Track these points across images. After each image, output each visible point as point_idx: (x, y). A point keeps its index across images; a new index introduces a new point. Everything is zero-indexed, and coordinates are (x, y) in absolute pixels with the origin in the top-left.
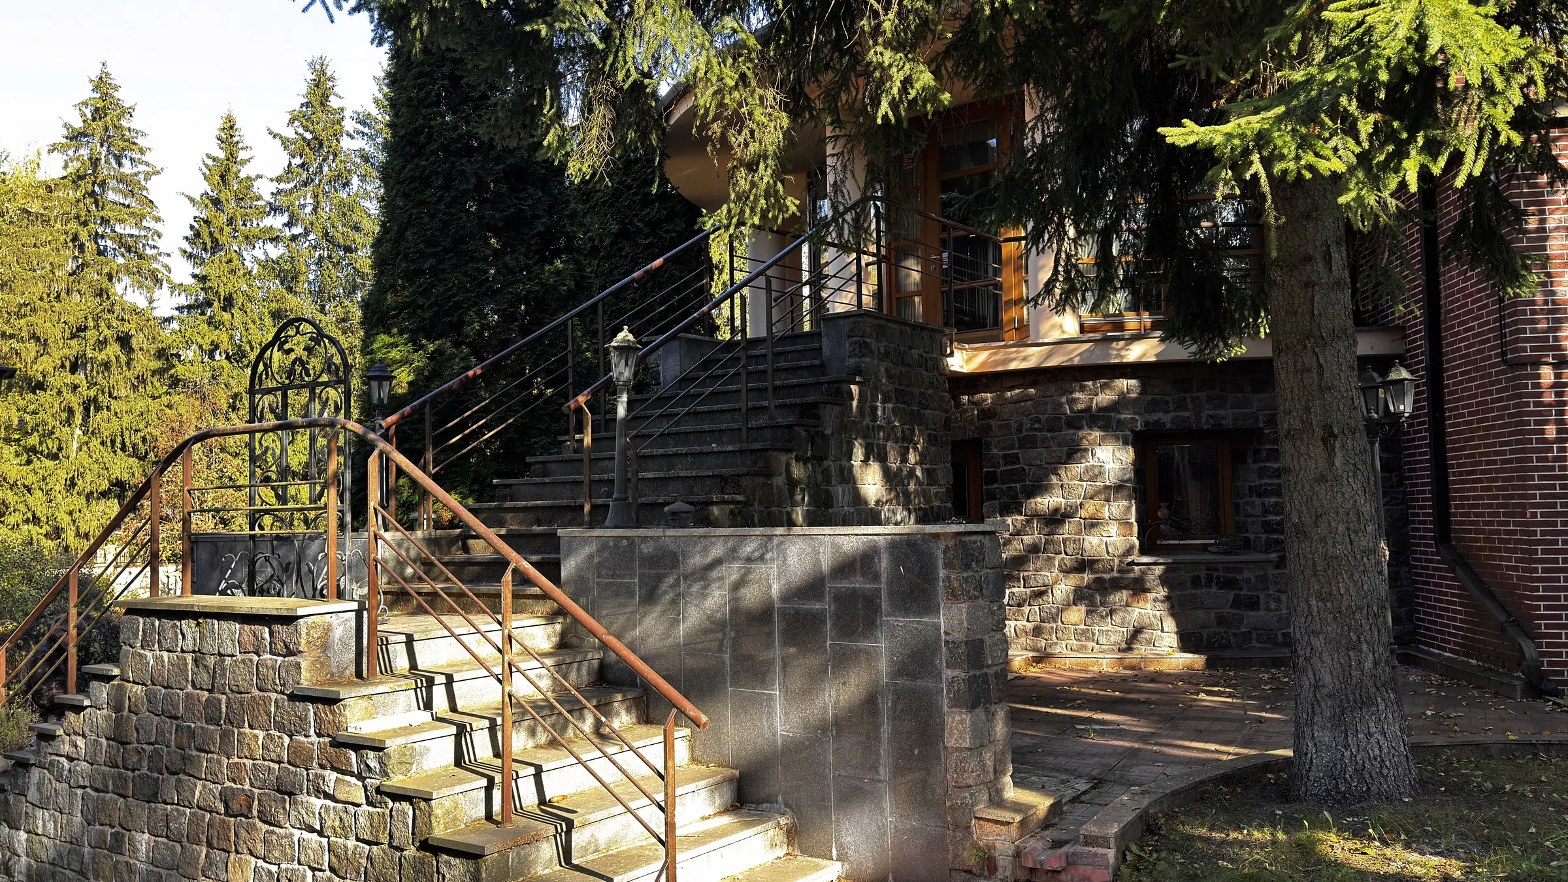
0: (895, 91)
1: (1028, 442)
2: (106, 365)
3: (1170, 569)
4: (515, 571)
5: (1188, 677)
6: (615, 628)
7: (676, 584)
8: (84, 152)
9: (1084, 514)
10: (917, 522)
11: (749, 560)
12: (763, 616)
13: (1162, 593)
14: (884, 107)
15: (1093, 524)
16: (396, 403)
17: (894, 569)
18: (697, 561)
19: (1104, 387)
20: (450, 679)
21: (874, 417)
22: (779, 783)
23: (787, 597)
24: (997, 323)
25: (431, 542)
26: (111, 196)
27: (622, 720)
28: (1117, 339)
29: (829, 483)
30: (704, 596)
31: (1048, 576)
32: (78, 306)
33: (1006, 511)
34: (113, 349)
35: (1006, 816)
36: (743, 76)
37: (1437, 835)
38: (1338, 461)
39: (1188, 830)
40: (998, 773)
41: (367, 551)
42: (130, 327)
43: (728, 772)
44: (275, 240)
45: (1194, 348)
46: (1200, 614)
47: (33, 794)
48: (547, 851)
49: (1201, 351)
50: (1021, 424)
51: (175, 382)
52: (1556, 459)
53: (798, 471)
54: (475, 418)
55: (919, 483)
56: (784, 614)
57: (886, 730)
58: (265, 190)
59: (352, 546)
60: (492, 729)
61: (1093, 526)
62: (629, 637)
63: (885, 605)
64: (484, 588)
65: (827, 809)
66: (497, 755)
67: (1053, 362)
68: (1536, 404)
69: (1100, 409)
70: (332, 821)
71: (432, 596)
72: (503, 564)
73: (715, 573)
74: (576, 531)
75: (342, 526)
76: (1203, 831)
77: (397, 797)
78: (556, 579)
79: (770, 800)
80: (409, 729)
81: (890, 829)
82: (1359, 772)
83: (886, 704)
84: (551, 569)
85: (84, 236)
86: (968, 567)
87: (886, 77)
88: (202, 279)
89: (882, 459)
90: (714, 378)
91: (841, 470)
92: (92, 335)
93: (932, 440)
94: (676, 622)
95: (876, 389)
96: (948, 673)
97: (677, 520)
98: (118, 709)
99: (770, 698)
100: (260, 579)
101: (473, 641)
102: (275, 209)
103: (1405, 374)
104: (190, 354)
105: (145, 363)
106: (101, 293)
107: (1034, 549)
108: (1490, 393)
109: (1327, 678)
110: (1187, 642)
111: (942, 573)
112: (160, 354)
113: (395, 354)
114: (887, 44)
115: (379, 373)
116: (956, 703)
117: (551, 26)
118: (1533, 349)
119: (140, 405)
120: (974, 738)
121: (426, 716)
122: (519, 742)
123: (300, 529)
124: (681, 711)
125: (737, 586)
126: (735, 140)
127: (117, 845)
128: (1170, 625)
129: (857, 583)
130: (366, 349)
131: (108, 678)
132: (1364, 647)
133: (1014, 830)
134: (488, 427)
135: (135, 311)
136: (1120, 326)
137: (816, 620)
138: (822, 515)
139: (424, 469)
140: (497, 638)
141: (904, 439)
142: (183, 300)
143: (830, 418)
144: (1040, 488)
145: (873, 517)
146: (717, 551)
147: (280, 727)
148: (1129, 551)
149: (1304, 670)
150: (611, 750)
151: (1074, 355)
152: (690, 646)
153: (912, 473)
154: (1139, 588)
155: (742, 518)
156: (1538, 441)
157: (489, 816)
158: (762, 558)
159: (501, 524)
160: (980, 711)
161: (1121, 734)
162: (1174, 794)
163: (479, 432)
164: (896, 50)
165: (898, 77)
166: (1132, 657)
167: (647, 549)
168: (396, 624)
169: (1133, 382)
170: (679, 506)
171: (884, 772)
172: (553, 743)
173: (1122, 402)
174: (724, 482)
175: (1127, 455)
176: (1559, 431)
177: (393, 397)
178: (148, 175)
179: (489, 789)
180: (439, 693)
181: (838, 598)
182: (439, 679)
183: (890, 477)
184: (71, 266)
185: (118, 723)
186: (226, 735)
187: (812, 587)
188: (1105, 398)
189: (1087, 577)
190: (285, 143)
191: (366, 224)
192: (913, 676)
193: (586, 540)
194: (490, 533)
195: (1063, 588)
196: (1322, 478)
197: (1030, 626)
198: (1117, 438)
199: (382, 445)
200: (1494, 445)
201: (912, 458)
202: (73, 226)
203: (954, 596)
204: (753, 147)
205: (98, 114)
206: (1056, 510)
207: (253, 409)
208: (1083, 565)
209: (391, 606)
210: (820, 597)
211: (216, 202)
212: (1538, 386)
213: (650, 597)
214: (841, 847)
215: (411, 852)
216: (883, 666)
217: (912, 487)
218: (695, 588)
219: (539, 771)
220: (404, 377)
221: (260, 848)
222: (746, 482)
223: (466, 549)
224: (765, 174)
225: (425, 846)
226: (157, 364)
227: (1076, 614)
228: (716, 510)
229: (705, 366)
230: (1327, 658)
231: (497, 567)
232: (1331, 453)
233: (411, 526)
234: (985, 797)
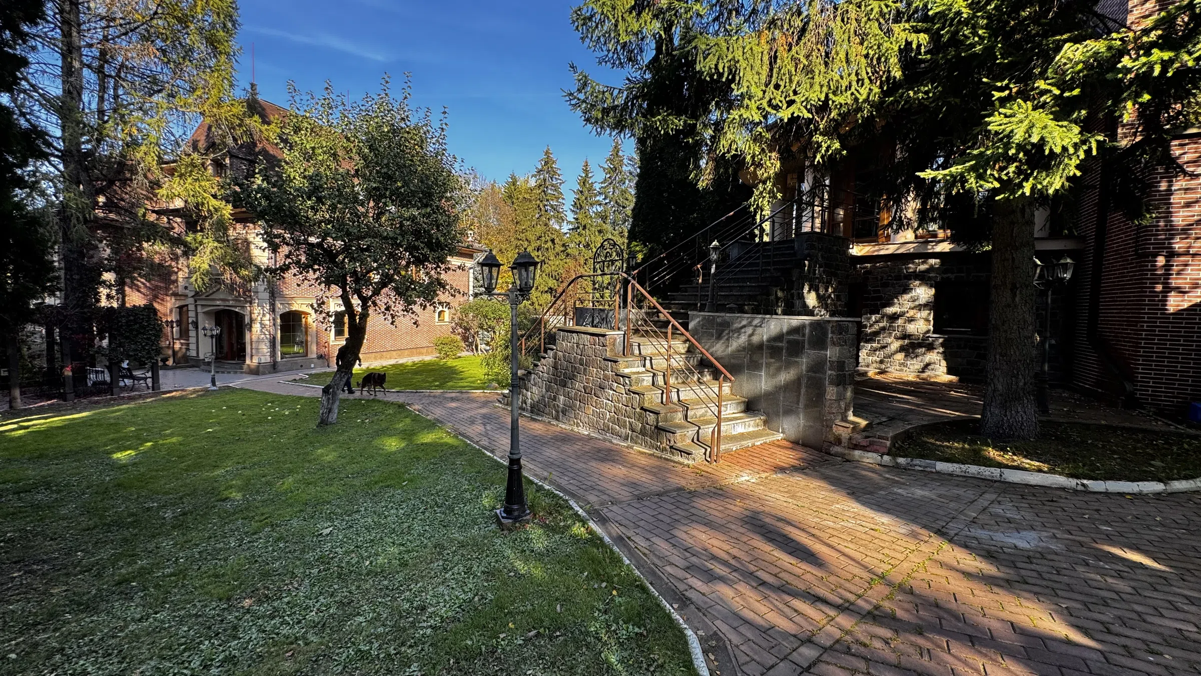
0: (823, 151)
1: (885, 285)
2: (547, 249)
3: (945, 340)
4: (673, 325)
5: (950, 386)
6: (707, 347)
7: (729, 334)
8: (542, 177)
9: (908, 315)
10: (830, 316)
11: (756, 326)
12: (760, 347)
13: (941, 350)
14: (818, 157)
15: (911, 320)
16: (638, 265)
17: (811, 332)
18: (737, 325)
19: (923, 263)
20: (651, 359)
21: (815, 274)
22: (763, 405)
23: (769, 340)
24: (877, 235)
25: (647, 313)
26: (549, 191)
27: (707, 378)
28: (932, 242)
29: (793, 298)
30: (738, 338)
31: (889, 340)
32: (540, 229)
33: (872, 313)
34: (550, 244)
35: (847, 425)
36: (763, 150)
37: (1041, 454)
38: (1017, 299)
39: (925, 439)
40: (847, 410)
41: (627, 315)
42: (554, 236)
43: (744, 399)
44: (600, 205)
45: (965, 247)
46: (959, 360)
47: (532, 382)
48: (680, 415)
49: (968, 248)
50: (882, 277)
51: (568, 255)
52: (1159, 301)
53: (780, 294)
54: (663, 271)
55: (832, 300)
56: (768, 347)
57: (803, 391)
58: (597, 187)
59: (622, 315)
60: (664, 376)
61: (912, 320)
62: (711, 350)
63: (806, 346)
64: (663, 330)
65: (779, 416)
66: (665, 384)
67: (899, 252)
68: (1152, 275)
69: (920, 272)
70: (615, 398)
71: (647, 332)
72: (668, 322)
73: (743, 330)
74: (695, 313)
75: (620, 307)
76: (932, 441)
77: (634, 393)
78: (687, 329)
79: (759, 410)
80: (638, 373)
81: (802, 425)
82: (1010, 427)
83: (804, 381)
84: (685, 326)
85: (541, 206)
86: (841, 334)
87: (819, 146)
88: (577, 219)
89: (817, 291)
90: (750, 257)
91: (799, 294)
92: (543, 239)
93: (840, 283)
94: (728, 346)
95: (816, 262)
96: (830, 372)
97: (731, 311)
98: (555, 359)
99: (761, 375)
100: (595, 322)
101: (658, 347)
102: (600, 194)
103: (1069, 261)
104: (572, 245)
105: (559, 248)
106: (546, 225)
107: (883, 329)
108: (1127, 268)
109: (1000, 387)
110: (950, 372)
111: (830, 335)
112: (564, 245)
113: (638, 248)
114: (821, 134)
115: (632, 255)
116: (831, 383)
117: (693, 139)
118: (1154, 248)
119: (557, 263)
120: (837, 396)
121: (644, 369)
122: (672, 381)
123: (607, 307)
124: (725, 376)
125: (750, 336)
126: (759, 173)
127: (555, 399)
128: (944, 363)
129: (796, 337)
130: (628, 247)
131: (552, 350)
132: (1020, 377)
133: (850, 430)
134: (667, 274)
135: (556, 230)
136: (935, 236)
137: (781, 349)
138: (790, 311)
139: (645, 289)
140: (666, 346)
141: (827, 282)
142: (571, 227)
143: (795, 274)
144: (890, 304)
145: (811, 313)
146: (744, 323)
147: (601, 368)
148: (928, 332)
149: (990, 384)
150: (703, 387)
151: (910, 249)
152: (732, 356)
153: (829, 296)
154: (930, 347)
155: (756, 311)
156: (1150, 292)
157: (662, 402)
158: (760, 326)
159: (670, 309)
160: (841, 388)
161: (908, 403)
162: (923, 426)
163: (665, 276)
164: (824, 136)
165: (824, 146)
166: (924, 375)
167: (719, 320)
168: (635, 340)
169: (938, 261)
170: (732, 305)
171: (801, 405)
172: (683, 383)
173: (932, 268)
174: (751, 298)
175: (932, 291)
176: (1163, 288)
177: (636, 263)
178: (560, 184)
179: (662, 394)
180: (648, 362)
181: (789, 342)
182: (648, 358)
183: (819, 297)
184: (537, 216)
185: (556, 363)
186: (585, 369)
187: (779, 337)
188: (923, 267)
189: (906, 341)
190: (604, 169)
191: (630, 198)
192: (815, 372)
193: (698, 316)
194: (665, 312)
195: (896, 345)
196: (1009, 306)
197: (878, 359)
198: (927, 284)
199: (633, 281)
200: (1125, 293)
201: (830, 290)
202: (538, 202)
203: (834, 344)
204: (766, 175)
205: (546, 163)
206: (895, 313)
207: (594, 268)
208: (904, 336)
209: (634, 334)
210: (782, 341)
211: (581, 192)
212: (1155, 266)
213: (719, 337)
214: (783, 429)
215: (638, 410)
216: (804, 367)
217: (829, 301)
218: (736, 335)
219: (678, 391)
220: (640, 256)
221: (594, 404)
222: (759, 297)
223: (658, 317)
224: (769, 185)
225: (642, 408)
226: (563, 249)
227: (900, 356)
228: (746, 307)
229: (747, 253)
230: (1001, 380)
231: (666, 324)
232: (1015, 295)
233: (640, 308)
234: (840, 417)
